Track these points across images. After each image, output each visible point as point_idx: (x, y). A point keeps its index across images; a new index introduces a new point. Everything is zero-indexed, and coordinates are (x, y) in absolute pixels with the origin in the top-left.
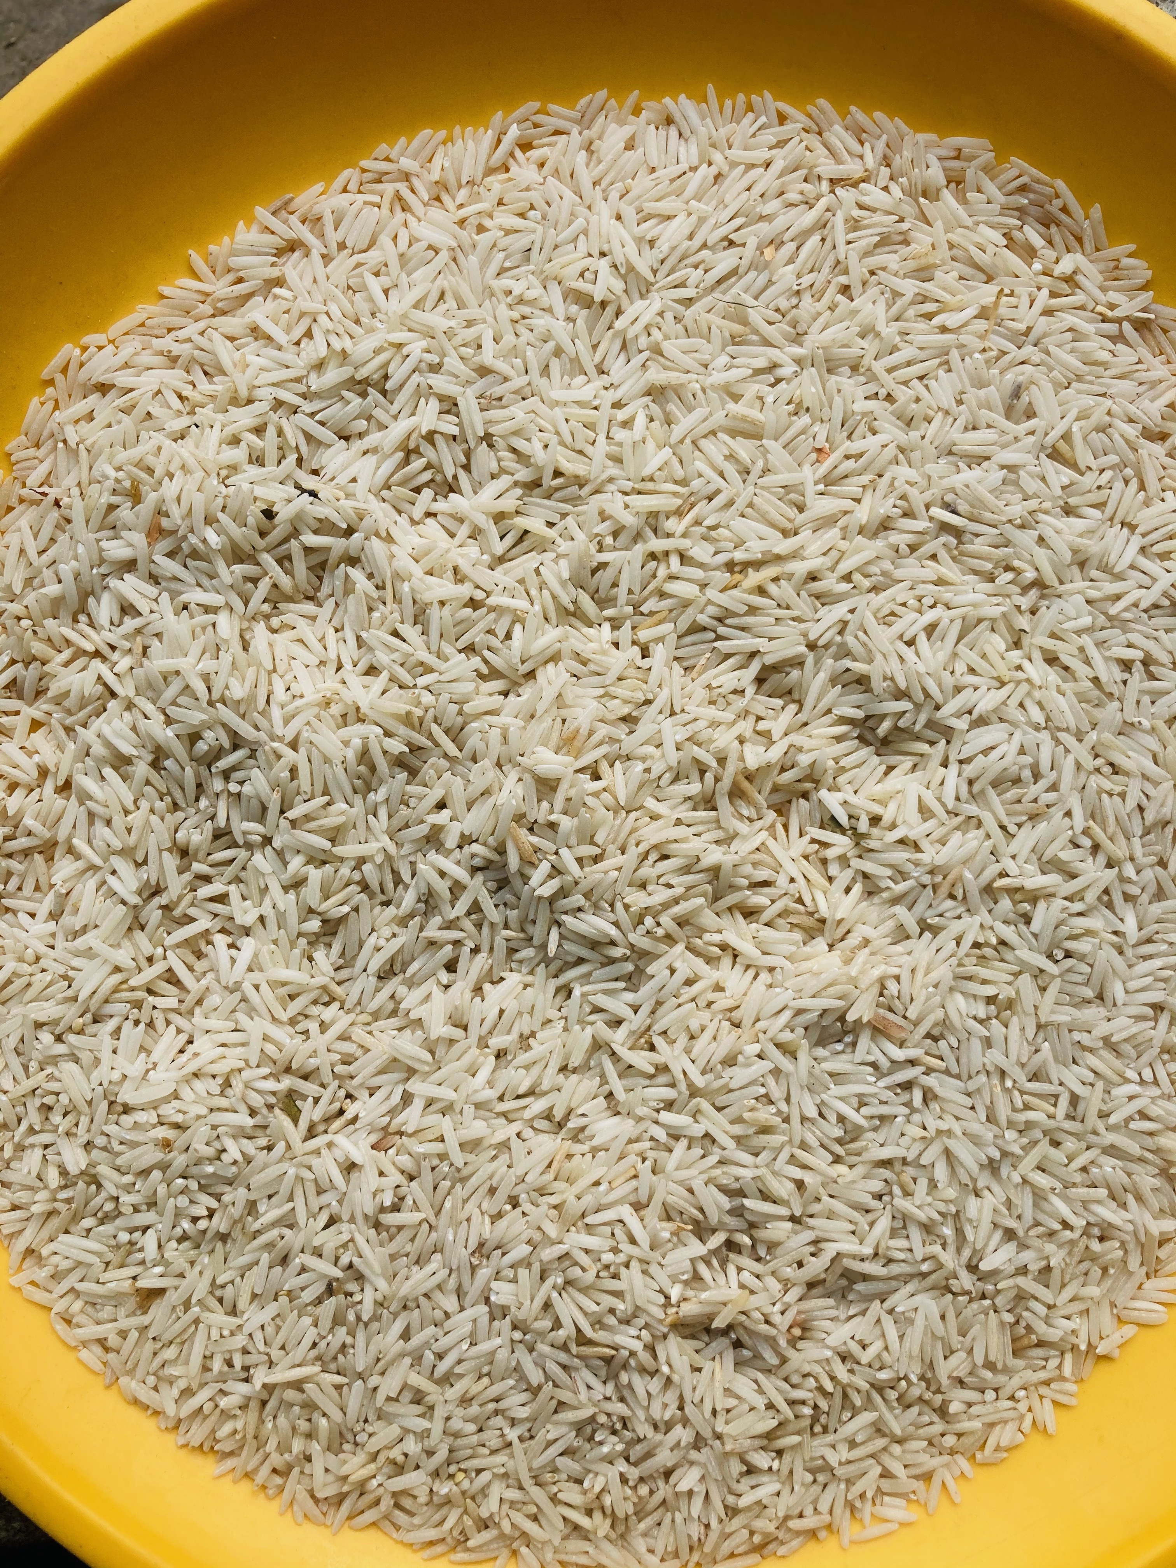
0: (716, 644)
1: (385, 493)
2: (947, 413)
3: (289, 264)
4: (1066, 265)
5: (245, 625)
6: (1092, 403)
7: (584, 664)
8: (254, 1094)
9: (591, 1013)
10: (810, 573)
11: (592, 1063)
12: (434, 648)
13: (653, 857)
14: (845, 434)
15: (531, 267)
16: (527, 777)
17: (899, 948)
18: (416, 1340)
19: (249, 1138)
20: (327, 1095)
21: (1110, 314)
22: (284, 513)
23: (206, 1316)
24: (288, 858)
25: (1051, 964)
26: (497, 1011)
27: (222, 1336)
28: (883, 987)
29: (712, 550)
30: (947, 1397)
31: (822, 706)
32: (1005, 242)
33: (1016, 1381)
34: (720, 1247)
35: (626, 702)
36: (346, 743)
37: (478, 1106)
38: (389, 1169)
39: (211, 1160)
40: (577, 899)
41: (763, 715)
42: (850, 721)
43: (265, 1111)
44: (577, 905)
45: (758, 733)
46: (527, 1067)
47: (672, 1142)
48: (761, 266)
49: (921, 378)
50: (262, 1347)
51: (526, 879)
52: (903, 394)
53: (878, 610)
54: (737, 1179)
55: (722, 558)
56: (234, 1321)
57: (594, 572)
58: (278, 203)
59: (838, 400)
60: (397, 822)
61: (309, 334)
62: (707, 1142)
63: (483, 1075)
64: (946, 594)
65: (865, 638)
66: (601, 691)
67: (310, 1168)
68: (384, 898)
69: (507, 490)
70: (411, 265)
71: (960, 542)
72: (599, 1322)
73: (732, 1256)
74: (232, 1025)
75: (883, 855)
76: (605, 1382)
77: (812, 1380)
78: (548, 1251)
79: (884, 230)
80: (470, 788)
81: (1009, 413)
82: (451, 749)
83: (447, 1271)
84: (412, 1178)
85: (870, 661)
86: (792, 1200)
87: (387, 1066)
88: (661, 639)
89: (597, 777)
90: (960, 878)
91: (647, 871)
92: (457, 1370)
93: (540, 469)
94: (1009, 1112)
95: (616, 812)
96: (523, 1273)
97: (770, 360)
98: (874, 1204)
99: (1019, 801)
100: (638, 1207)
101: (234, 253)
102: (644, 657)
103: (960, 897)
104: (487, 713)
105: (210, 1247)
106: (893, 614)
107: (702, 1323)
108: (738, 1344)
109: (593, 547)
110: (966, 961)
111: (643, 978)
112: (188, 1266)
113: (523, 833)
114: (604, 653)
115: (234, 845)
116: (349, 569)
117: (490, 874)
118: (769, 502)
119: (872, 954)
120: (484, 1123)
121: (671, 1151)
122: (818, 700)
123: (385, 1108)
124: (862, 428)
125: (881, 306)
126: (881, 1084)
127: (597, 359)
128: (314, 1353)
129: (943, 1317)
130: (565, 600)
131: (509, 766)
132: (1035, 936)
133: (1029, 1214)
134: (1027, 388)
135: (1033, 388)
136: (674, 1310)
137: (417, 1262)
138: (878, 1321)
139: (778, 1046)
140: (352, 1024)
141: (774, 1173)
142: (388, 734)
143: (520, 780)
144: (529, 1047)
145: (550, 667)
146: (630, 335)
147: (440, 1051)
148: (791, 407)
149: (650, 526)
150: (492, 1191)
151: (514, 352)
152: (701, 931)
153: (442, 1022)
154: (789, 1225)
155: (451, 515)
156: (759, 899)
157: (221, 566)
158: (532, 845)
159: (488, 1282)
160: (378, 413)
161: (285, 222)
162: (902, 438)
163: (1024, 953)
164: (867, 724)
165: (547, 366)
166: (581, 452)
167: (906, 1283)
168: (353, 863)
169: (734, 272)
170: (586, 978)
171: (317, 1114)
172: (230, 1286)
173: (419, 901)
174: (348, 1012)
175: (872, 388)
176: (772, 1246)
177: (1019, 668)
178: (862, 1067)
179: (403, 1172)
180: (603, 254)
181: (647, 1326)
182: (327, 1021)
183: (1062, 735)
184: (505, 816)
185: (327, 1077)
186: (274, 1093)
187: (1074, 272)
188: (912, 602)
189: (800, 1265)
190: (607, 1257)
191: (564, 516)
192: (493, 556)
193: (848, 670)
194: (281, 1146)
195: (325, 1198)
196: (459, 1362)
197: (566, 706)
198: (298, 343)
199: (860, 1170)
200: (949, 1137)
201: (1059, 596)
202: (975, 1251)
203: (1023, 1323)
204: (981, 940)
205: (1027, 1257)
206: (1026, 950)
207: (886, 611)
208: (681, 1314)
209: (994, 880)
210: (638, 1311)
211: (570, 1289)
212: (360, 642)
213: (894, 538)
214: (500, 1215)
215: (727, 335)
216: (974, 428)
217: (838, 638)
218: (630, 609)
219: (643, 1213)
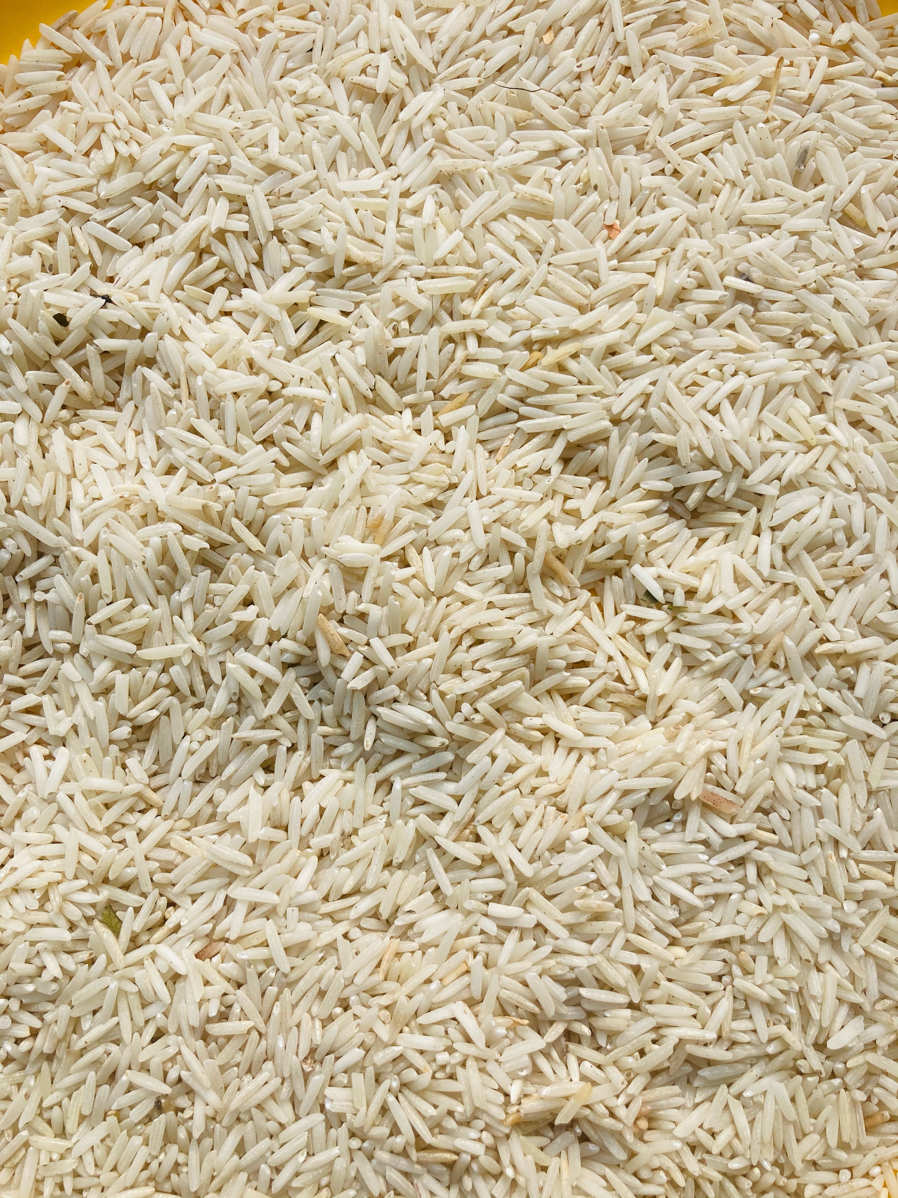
0: (519, 424)
1: (178, 294)
2: (734, 185)
3: (76, 78)
4: (843, 33)
5: (44, 432)
6: (879, 165)
7: (387, 452)
8: (72, 907)
9: (414, 806)
10: (608, 347)
11: (417, 858)
12: (231, 442)
13: (467, 641)
14: (634, 209)
15: (314, 66)
16: (333, 567)
17: (723, 721)
18: (251, 1155)
19: (70, 953)
20: (147, 905)
21: (889, 78)
22: (76, 318)
23: (34, 1138)
24: (94, 663)
25: (878, 728)
26: (316, 809)
27: (51, 1160)
28: (710, 762)
29: (509, 329)
30: (800, 1181)
31: (630, 480)
32: (781, 15)
33: (871, 1158)
34: (558, 1040)
35: (431, 487)
36: (146, 543)
37: (302, 908)
38: (214, 977)
39: (32, 978)
40: (392, 690)
41: (570, 493)
42: (660, 495)
43: (84, 924)
44: (391, 696)
45: (567, 512)
46: (351, 866)
47: (503, 934)
48: (540, 52)
49: (706, 153)
50: (91, 1170)
51: (337, 671)
52: (688, 169)
53: (681, 380)
54: (572, 969)
55: (519, 337)
56: (63, 1144)
57: (391, 359)
58: (62, 20)
59: (625, 177)
60: (203, 622)
61: (98, 145)
62: (539, 932)
63: (306, 876)
64: (749, 363)
65: (669, 408)
66: (405, 478)
67: (133, 981)
68: (195, 701)
69: (299, 283)
70: (195, 71)
71: (757, 310)
72: (439, 1125)
73: (572, 1046)
74: (50, 838)
75: (701, 628)
76: (448, 1188)
77: (662, 1174)
78: (381, 1054)
79: (661, 8)
80: (276, 583)
81: (796, 180)
82: (255, 543)
83: (279, 1080)
84: (239, 986)
85: (675, 432)
86: (630, 987)
87: (207, 872)
88: (463, 422)
89: (404, 564)
90: (781, 646)
91: (461, 657)
92: (295, 1184)
93: (330, 258)
94: (846, 883)
95: (427, 599)
96: (357, 1078)
97: (555, 143)
98: (714, 985)
99: (835, 565)
100: (472, 1003)
101: (22, 69)
102: (447, 441)
103: (782, 665)
104: (289, 505)
105: (36, 1069)
106: (695, 384)
107: (544, 1120)
108: (584, 1139)
109: (389, 333)
110: (793, 730)
111: (464, 767)
112: (14, 1088)
113: (332, 626)
114: (405, 438)
115: (45, 655)
116: (146, 370)
117: (302, 670)
118: (563, 279)
119: (696, 729)
120: (309, 926)
121: (502, 943)
122: (625, 475)
123: (208, 915)
124: (651, 203)
125: (662, 84)
126: (714, 862)
127: (384, 150)
128: (145, 1174)
129: (793, 1100)
130: (364, 387)
131: (315, 558)
132: (860, 700)
133: (874, 988)
134: (813, 156)
135: (820, 154)
136: (515, 1109)
137: (249, 1071)
138: (727, 1106)
139: (606, 829)
140: (171, 831)
141: (609, 960)
142: (186, 530)
143: (327, 571)
144: (352, 845)
145: (352, 455)
146: (415, 124)
147: (260, 855)
148: (580, 186)
149: (446, 309)
150: (322, 994)
151: (301, 148)
152: (521, 716)
153: (260, 824)
154: (628, 1012)
155: (245, 312)
156: (578, 680)
157: (15, 373)
158: (342, 637)
159: (323, 1088)
160: (168, 216)
161: (70, 37)
162: (692, 210)
163: (849, 719)
164: (676, 497)
165: (334, 162)
166: (372, 241)
167: (752, 1065)
168: (160, 666)
169: (514, 61)
170: (406, 771)
171: (138, 925)
172: (56, 1108)
173: (231, 701)
174: (166, 818)
175: (659, 164)
176: (612, 1035)
177: (824, 431)
178: (694, 846)
179: (229, 980)
180: (383, 50)
181: (487, 1128)
182: (144, 829)
183: (872, 496)
184: (312, 607)
185: (147, 886)
186: (93, 906)
187: (851, 40)
188: (713, 371)
189: (642, 1053)
190: (443, 1058)
191: (357, 304)
192: (288, 347)
193: (654, 442)
194: (101, 960)
195: (150, 1011)
196: (297, 1175)
197: (370, 494)
198: (87, 154)
199: (698, 951)
200: (786, 912)
201: (859, 359)
202: (821, 1029)
203: (875, 1101)
204: (806, 708)
205: (875, 1032)
206: (852, 716)
207: (687, 381)
208: (522, 1112)
209: (815, 647)
210: (476, 1113)
211: (406, 1092)
212: (159, 442)
213: (691, 308)
214: (331, 1019)
215: (511, 120)
216: (762, 198)
217: (642, 411)
218: (430, 394)
219: (477, 1008)
